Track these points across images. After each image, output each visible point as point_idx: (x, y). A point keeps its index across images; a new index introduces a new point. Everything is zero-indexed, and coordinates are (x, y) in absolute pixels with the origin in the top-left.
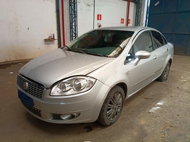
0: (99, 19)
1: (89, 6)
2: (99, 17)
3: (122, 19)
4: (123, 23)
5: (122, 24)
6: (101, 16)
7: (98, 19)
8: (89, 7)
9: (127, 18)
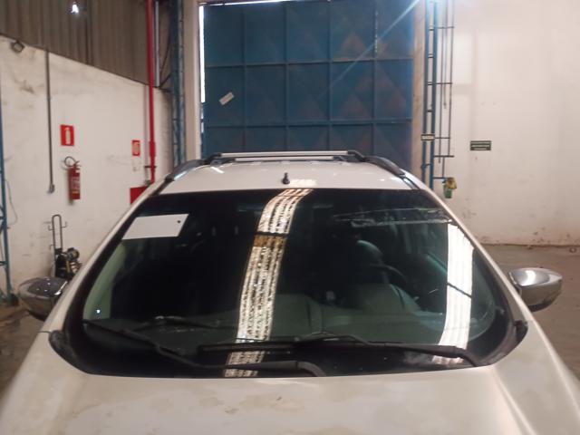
0: (68, 141)
1: (30, 90)
2: (68, 134)
3: (134, 141)
4: (138, 154)
7: (64, 143)
8: (29, 94)
9: (149, 140)
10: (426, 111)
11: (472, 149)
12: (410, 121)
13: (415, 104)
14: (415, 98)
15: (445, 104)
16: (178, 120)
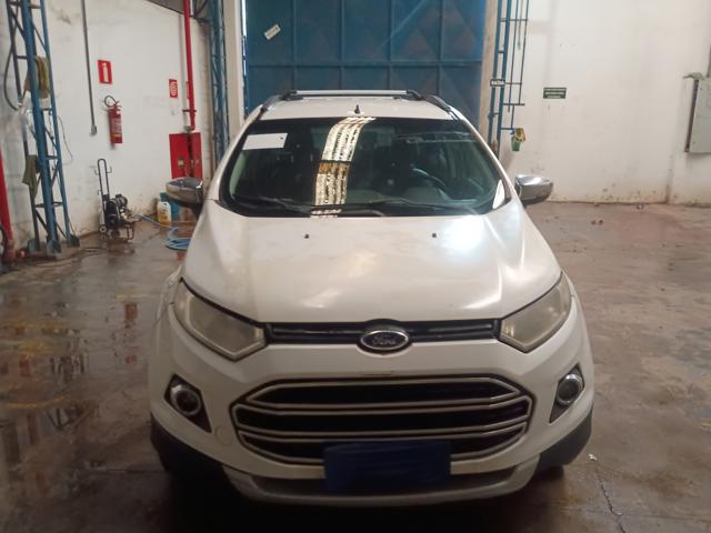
0: (106, 79)
1: (67, 20)
2: (105, 70)
3: (171, 81)
4: (176, 96)
5: (174, 99)
6: (109, 65)
7: (102, 80)
8: (66, 24)
9: (187, 80)
10: (497, 52)
11: (545, 96)
12: (480, 63)
13: (486, 44)
14: (486, 37)
15: (519, 44)
16: (218, 57)
